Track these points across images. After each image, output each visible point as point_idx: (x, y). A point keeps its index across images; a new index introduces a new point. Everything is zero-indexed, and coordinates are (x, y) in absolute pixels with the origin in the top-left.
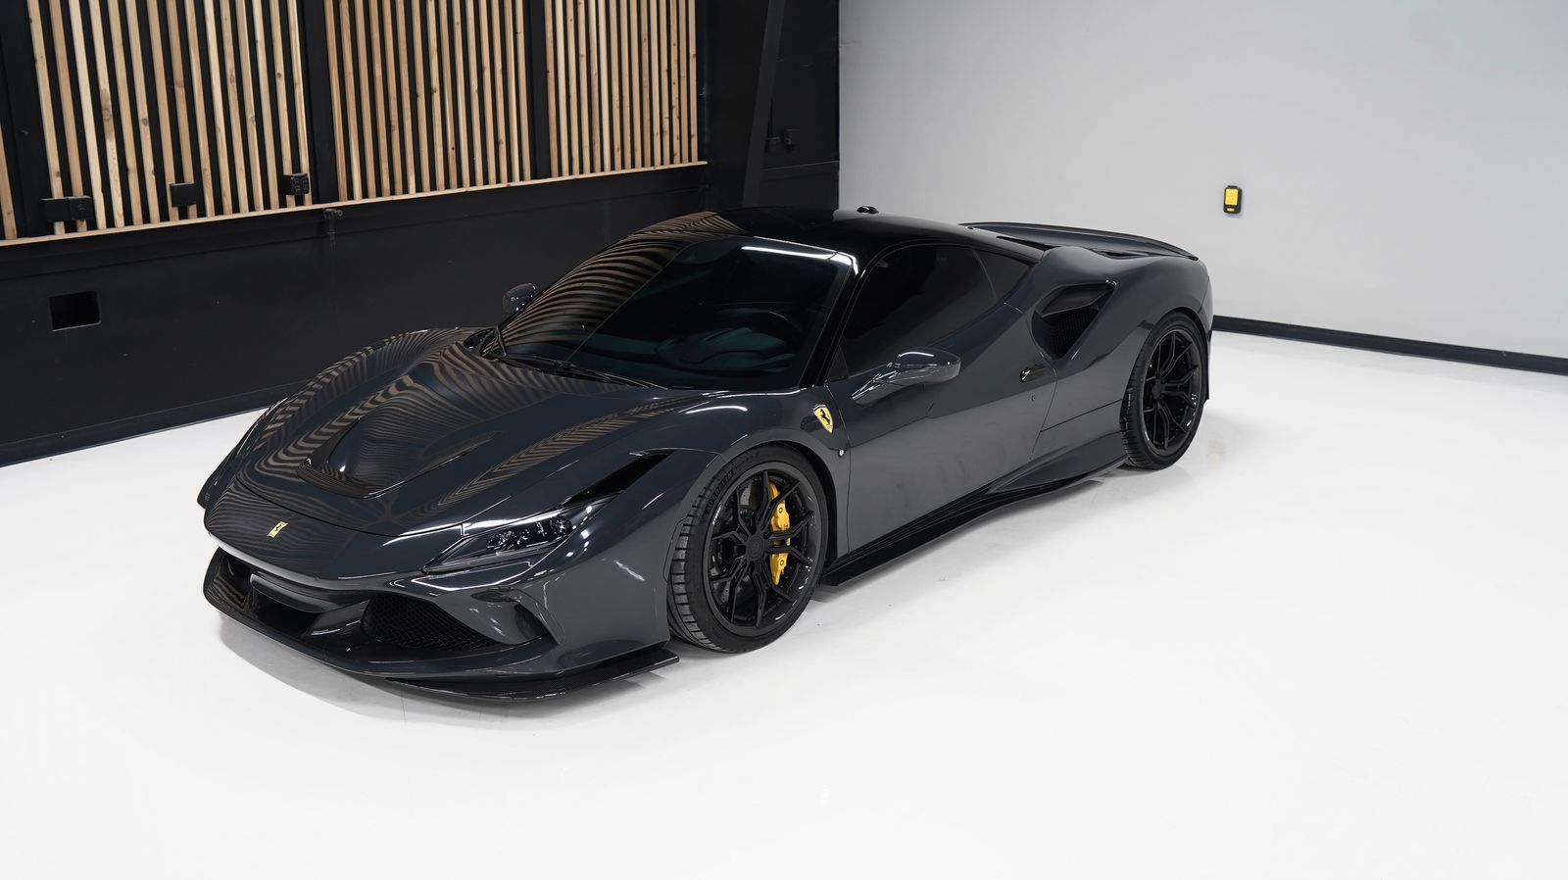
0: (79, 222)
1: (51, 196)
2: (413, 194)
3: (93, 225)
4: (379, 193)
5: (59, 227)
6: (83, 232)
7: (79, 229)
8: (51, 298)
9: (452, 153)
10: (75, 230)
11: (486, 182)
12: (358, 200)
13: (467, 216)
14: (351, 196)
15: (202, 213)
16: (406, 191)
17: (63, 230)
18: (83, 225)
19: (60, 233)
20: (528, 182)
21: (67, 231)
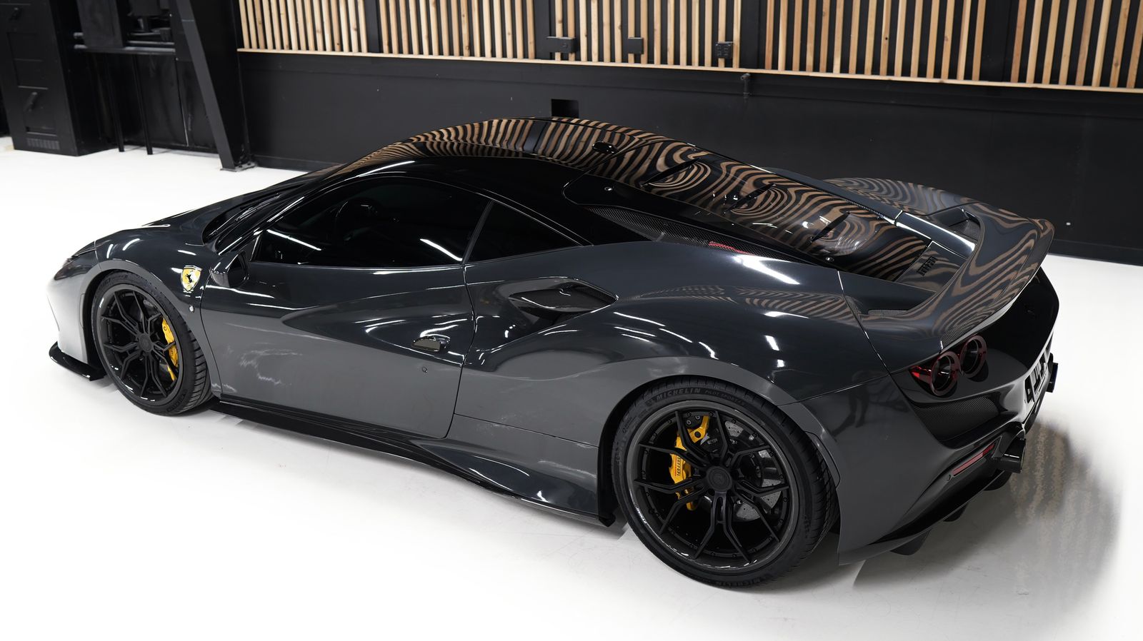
0: (570, 55)
1: (555, 36)
2: (836, 73)
3: (578, 59)
4: (803, 67)
5: (558, 55)
6: (571, 61)
7: (570, 59)
8: (552, 100)
9: (885, 44)
10: (567, 59)
11: (922, 73)
12: (781, 70)
13: (892, 102)
14: (775, 66)
15: (651, 60)
16: (830, 69)
17: (559, 58)
18: (572, 56)
19: (557, 60)
20: (975, 82)
21: (562, 59)
